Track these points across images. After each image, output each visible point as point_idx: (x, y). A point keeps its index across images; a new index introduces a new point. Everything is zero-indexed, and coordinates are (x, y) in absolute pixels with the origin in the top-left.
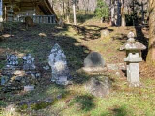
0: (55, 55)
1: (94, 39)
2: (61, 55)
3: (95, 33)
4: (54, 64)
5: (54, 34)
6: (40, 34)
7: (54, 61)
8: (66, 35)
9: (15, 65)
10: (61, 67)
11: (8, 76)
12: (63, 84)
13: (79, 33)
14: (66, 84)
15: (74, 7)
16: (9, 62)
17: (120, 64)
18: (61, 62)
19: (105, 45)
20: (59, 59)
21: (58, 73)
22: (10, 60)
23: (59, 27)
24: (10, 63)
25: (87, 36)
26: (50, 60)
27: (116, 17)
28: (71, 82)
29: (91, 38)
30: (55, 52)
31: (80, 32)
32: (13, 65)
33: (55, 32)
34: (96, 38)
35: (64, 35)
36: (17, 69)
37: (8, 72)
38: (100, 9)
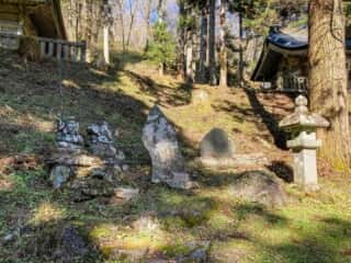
0: (156, 129)
1: (176, 105)
2: (166, 130)
3: (172, 93)
4: (154, 147)
5: (93, 85)
6: (65, 82)
7: (155, 141)
8: (120, 90)
9: (78, 143)
10: (168, 152)
11: (69, 166)
12: (183, 187)
13: (142, 89)
14: (188, 187)
15: (106, 31)
16: (64, 135)
17: (258, 155)
18: (167, 144)
19: (205, 120)
20: (164, 138)
21: (163, 166)
22: (65, 131)
23: (100, 73)
24: (68, 138)
25: (162, 99)
26: (147, 137)
27: (194, 67)
28: (196, 184)
29: (169, 102)
30: (155, 121)
31: (146, 87)
32: (74, 143)
33: (93, 81)
34: (179, 105)
35: (114, 89)
36: (83, 153)
37: (66, 159)
38: (160, 46)
